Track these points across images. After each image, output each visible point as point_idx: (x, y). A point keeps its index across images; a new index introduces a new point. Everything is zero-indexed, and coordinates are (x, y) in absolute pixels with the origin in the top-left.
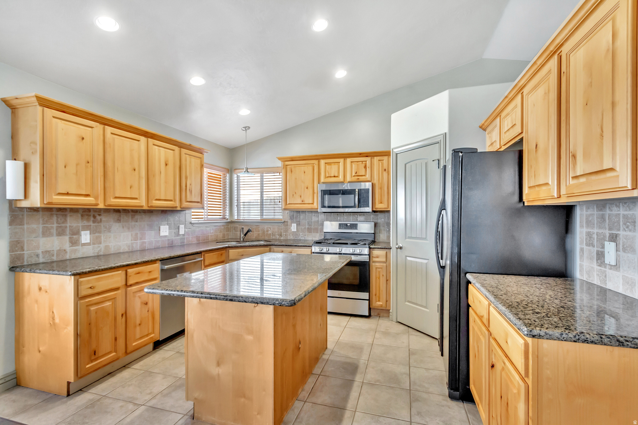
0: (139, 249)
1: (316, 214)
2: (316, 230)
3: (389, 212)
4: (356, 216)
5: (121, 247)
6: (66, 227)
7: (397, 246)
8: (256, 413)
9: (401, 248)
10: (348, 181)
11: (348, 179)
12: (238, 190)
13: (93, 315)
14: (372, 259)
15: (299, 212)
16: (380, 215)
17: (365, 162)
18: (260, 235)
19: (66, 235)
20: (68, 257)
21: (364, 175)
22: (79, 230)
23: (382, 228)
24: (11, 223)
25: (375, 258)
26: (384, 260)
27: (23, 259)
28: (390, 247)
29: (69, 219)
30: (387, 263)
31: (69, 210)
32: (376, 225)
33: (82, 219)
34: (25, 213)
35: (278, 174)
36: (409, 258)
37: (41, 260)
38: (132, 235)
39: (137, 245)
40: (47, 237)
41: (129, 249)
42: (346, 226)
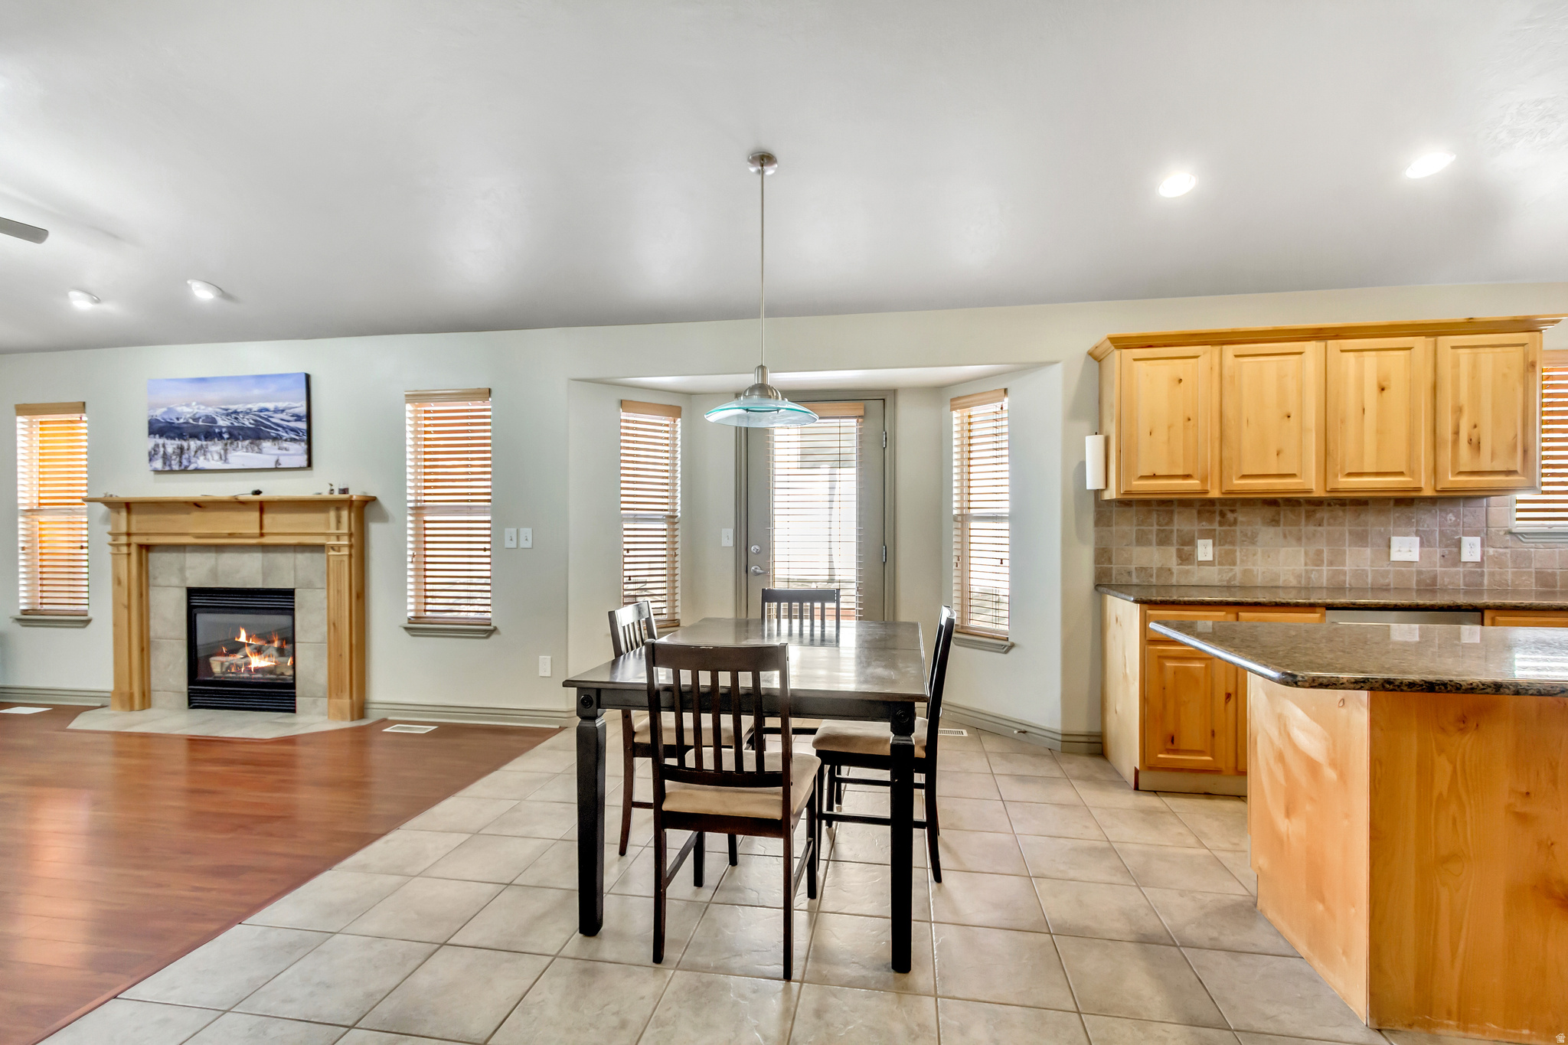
0: (1325, 585)
5: (1279, 576)
6: (1172, 531)
13: (1169, 676)
19: (1172, 545)
20: (1174, 581)
22: (1194, 537)
24: (1097, 523)
27: (1111, 576)
29: (1176, 517)
31: (1176, 503)
33: (1199, 518)
34: (1115, 509)
37: (1135, 580)
38: (1306, 553)
39: (1323, 575)
40: (1143, 546)
41: (1300, 582)
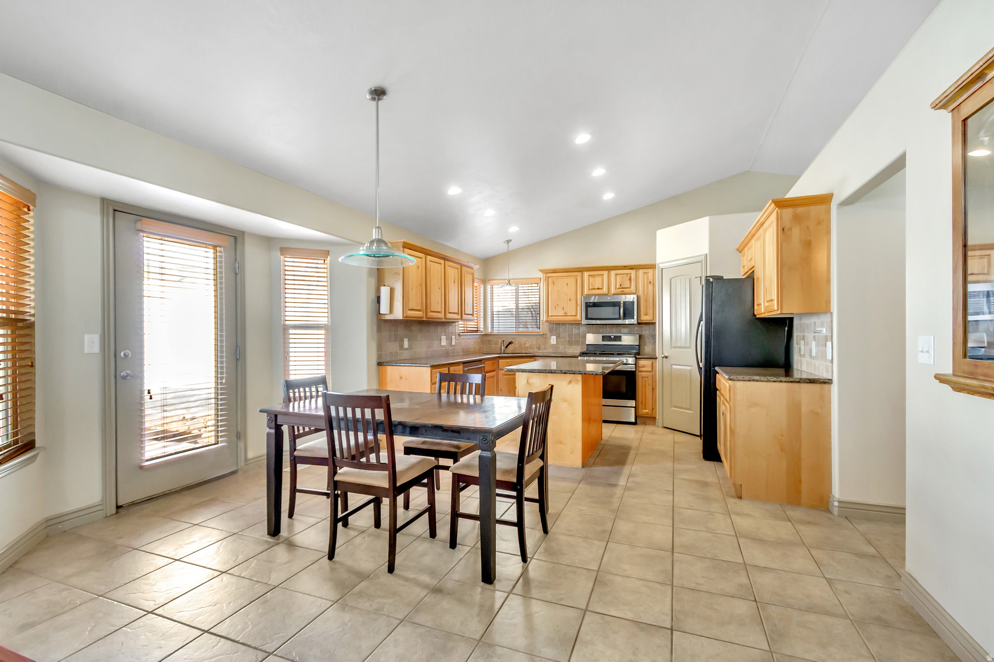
0: (430, 356)
1: (577, 327)
2: (577, 343)
3: (654, 323)
4: (620, 328)
5: (421, 353)
6: (398, 335)
7: (663, 356)
8: (569, 453)
9: (666, 357)
10: (612, 293)
11: (613, 291)
12: (492, 301)
14: (638, 369)
15: (559, 324)
16: (645, 327)
17: (630, 275)
18: (517, 348)
19: (398, 341)
20: (399, 358)
21: (629, 288)
22: (403, 337)
23: (647, 340)
24: (378, 331)
25: (641, 367)
26: (650, 369)
27: (382, 357)
28: (655, 357)
29: (399, 329)
30: (653, 372)
32: (640, 337)
33: (404, 329)
34: (383, 324)
35: (536, 285)
36: (674, 367)
38: (427, 344)
39: (429, 353)
40: (391, 342)
41: (425, 356)
42: (609, 338)
